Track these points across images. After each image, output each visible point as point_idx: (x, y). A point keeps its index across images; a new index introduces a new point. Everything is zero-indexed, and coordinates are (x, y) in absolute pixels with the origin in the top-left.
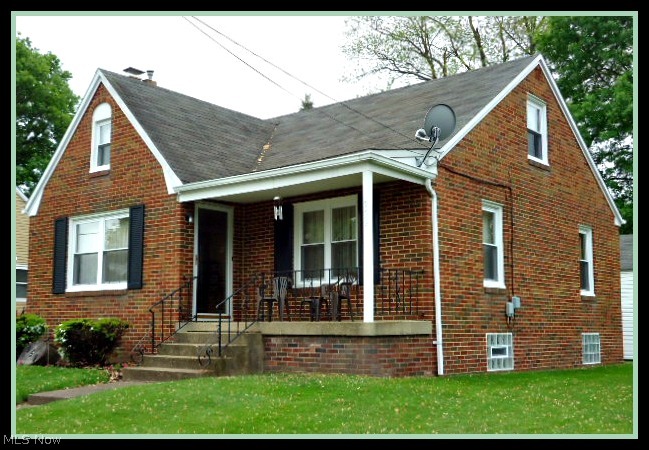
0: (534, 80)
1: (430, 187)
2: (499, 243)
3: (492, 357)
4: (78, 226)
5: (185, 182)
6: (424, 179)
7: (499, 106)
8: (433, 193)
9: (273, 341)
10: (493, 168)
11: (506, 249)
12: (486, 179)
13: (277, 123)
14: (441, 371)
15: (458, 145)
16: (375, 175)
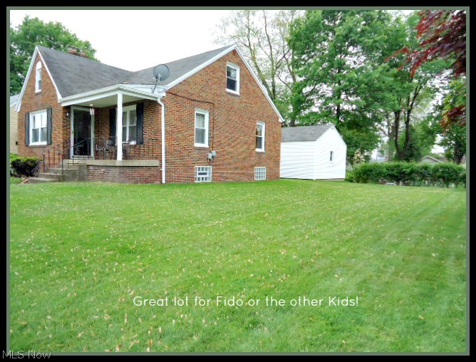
0: (231, 55)
1: (159, 101)
2: (206, 128)
3: (198, 176)
4: (34, 117)
5: (63, 97)
6: (157, 98)
7: (208, 67)
8: (162, 104)
9: (91, 168)
10: (203, 94)
11: (210, 131)
12: (198, 99)
13: (136, 73)
14: (164, 182)
15: (180, 83)
16: (123, 95)
